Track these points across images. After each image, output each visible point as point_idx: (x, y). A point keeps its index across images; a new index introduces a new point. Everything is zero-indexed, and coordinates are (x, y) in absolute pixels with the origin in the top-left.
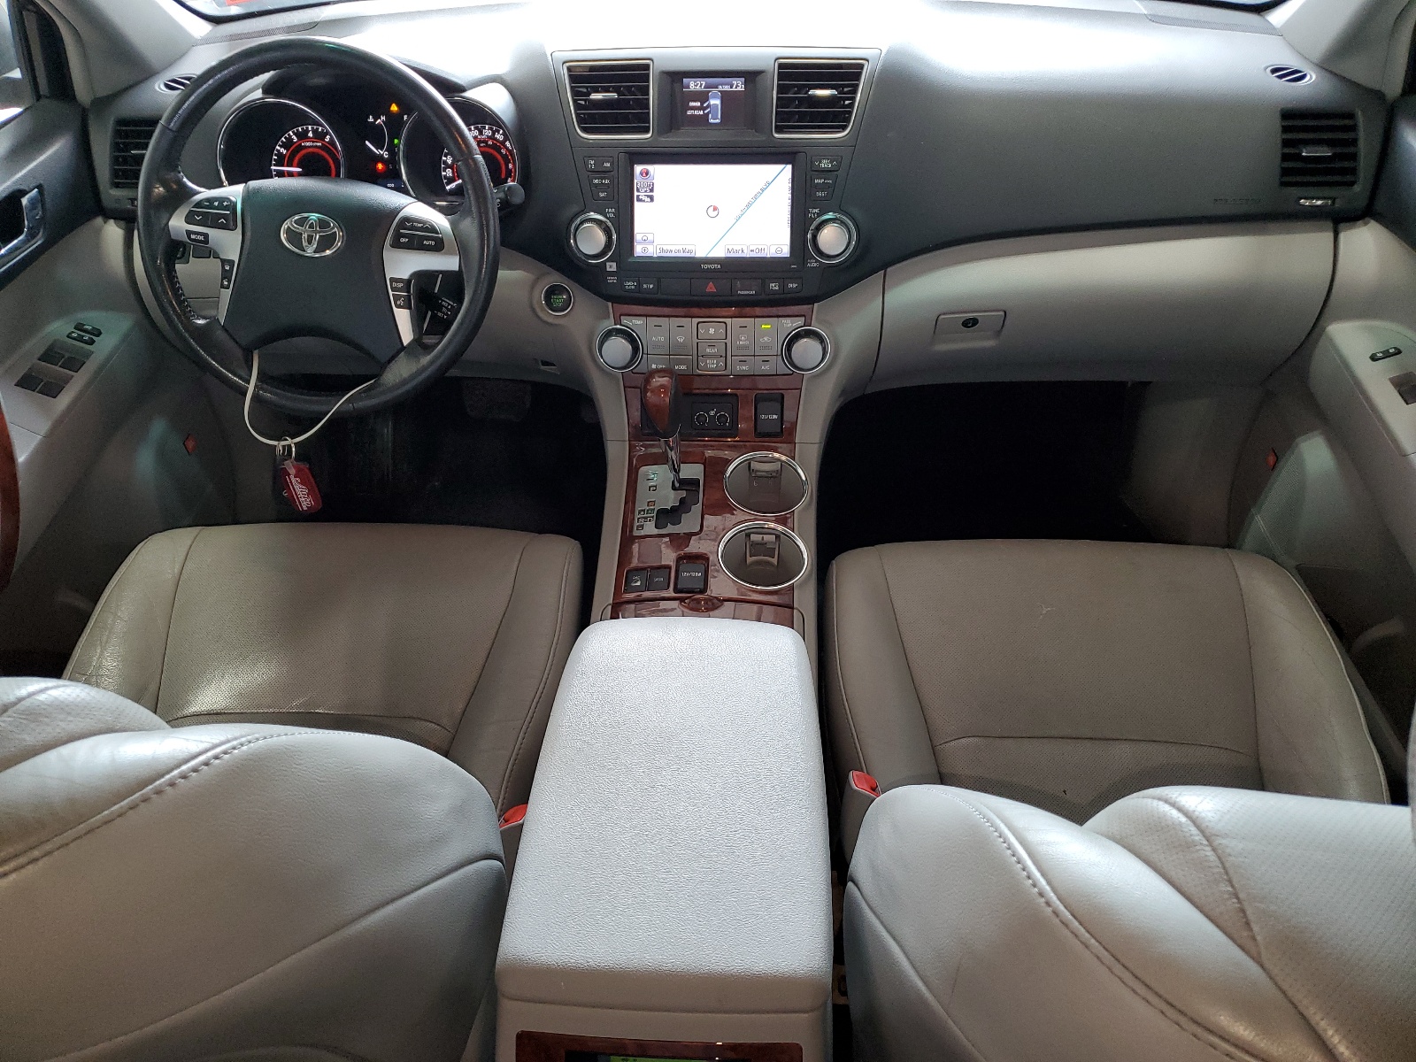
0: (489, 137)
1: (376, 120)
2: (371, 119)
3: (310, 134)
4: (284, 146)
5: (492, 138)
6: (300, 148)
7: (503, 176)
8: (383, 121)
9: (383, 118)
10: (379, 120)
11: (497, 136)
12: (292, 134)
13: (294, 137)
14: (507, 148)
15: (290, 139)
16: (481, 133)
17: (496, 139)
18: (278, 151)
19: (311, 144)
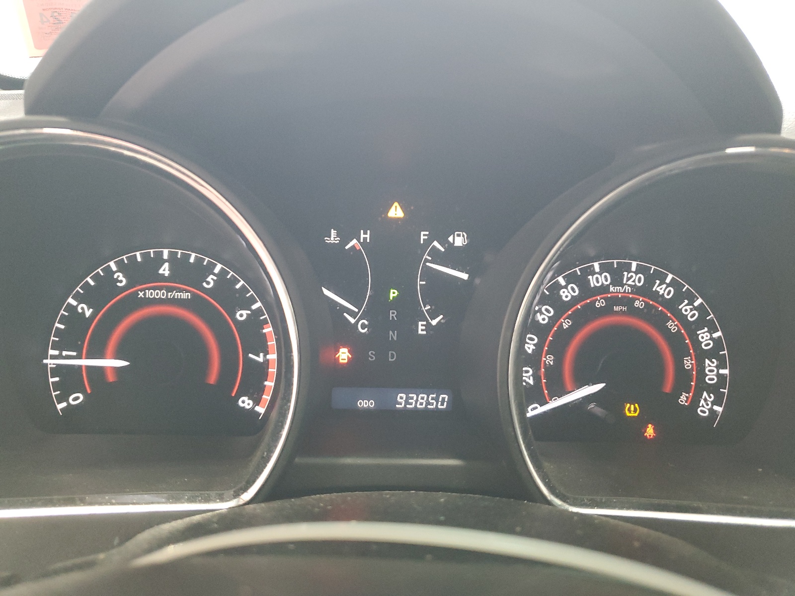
0: (636, 290)
1: (345, 240)
2: (333, 237)
3: (165, 270)
4: (88, 297)
5: (646, 291)
6: (135, 303)
7: (668, 388)
8: (364, 244)
9: (366, 236)
10: (354, 242)
11: (660, 289)
12: (114, 267)
13: (120, 276)
14: (682, 318)
15: (107, 281)
16: (617, 280)
17: (656, 296)
18: (71, 309)
19: (161, 294)
